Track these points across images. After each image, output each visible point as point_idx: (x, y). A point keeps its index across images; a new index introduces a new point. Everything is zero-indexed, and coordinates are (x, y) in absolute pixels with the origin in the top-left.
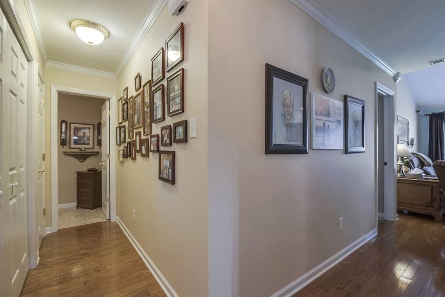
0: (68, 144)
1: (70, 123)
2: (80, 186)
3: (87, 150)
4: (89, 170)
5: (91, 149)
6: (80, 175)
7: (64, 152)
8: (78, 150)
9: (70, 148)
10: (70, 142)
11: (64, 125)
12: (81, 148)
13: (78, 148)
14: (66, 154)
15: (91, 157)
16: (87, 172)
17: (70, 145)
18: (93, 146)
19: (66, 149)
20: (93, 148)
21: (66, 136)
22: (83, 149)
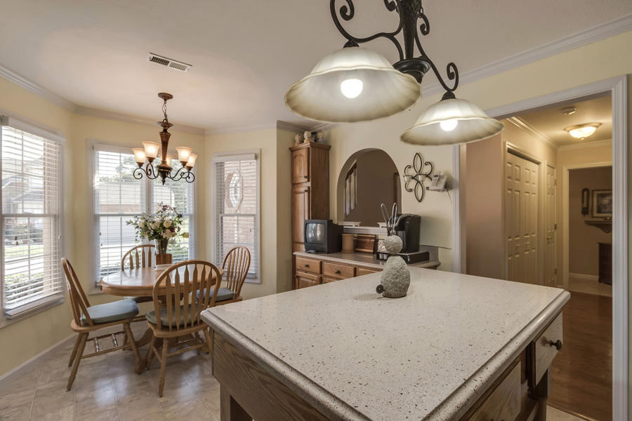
0: (590, 212)
1: (593, 191)
7: (586, 221)
8: (602, 220)
9: (593, 217)
10: (592, 210)
11: (585, 193)
12: (606, 217)
13: (602, 218)
14: (589, 223)
17: (592, 214)
19: (588, 218)
21: (588, 205)
22: (608, 218)
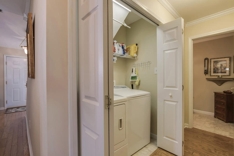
1: (211, 59)
2: (217, 102)
3: (223, 77)
4: (224, 92)
5: (227, 76)
6: (217, 95)
7: (206, 79)
8: (216, 77)
9: (211, 76)
10: (210, 71)
11: (206, 61)
12: (219, 76)
13: (216, 76)
14: (208, 80)
15: (228, 82)
16: (223, 93)
17: (210, 74)
18: (230, 74)
19: (208, 76)
20: (229, 75)
21: (208, 68)
22: (220, 76)
